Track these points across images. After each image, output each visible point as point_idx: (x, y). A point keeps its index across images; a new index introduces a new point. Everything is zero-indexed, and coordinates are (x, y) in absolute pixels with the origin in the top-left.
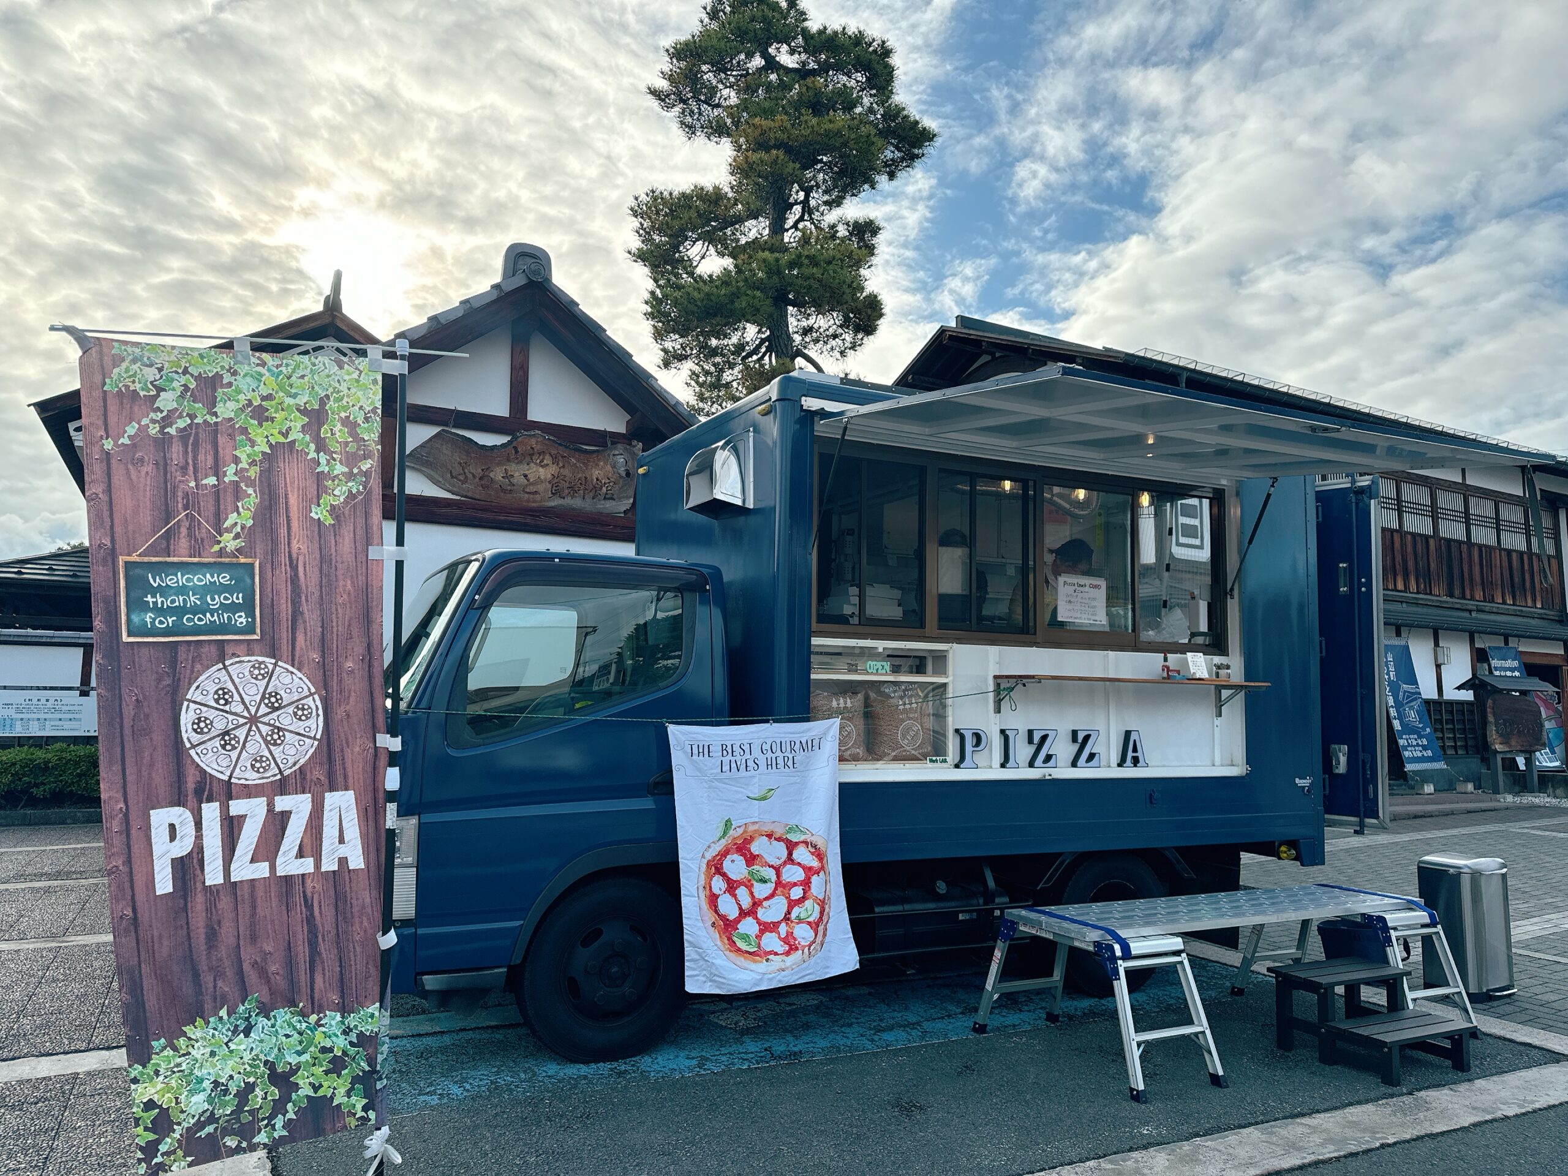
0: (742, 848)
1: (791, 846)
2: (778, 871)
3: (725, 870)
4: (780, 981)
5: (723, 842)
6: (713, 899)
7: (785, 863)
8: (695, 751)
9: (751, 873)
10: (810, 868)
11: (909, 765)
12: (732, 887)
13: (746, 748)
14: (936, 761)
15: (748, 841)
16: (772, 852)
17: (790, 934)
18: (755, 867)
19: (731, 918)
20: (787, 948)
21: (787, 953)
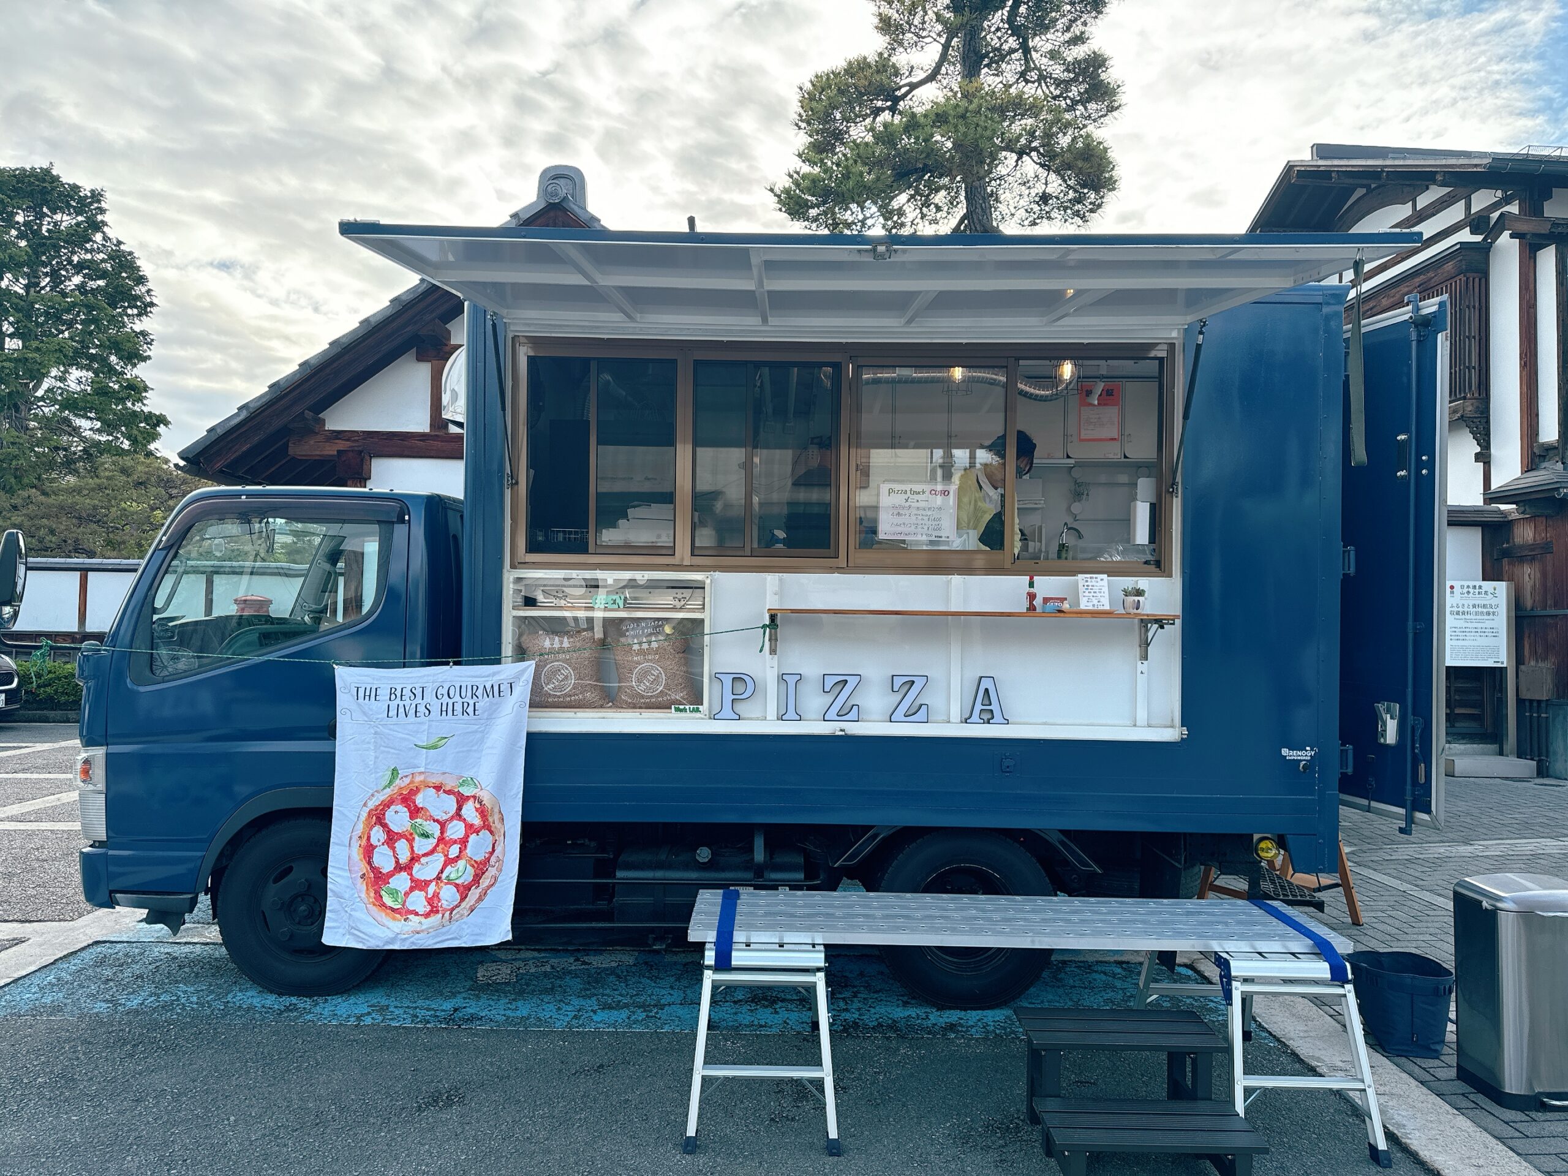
0: (407, 799)
1: (461, 800)
2: (443, 825)
3: (387, 821)
4: (413, 943)
5: (388, 791)
6: (369, 851)
7: (452, 818)
8: (361, 694)
9: (414, 826)
10: (472, 826)
11: (647, 714)
12: (392, 838)
13: (418, 692)
14: (685, 710)
15: (415, 791)
16: (441, 806)
17: (436, 895)
18: (419, 820)
19: (384, 871)
20: (428, 908)
21: (427, 915)
